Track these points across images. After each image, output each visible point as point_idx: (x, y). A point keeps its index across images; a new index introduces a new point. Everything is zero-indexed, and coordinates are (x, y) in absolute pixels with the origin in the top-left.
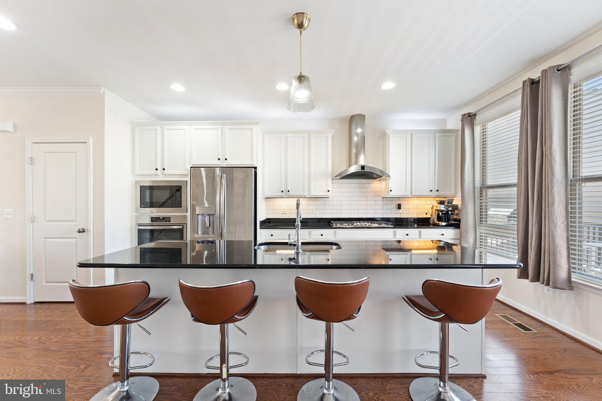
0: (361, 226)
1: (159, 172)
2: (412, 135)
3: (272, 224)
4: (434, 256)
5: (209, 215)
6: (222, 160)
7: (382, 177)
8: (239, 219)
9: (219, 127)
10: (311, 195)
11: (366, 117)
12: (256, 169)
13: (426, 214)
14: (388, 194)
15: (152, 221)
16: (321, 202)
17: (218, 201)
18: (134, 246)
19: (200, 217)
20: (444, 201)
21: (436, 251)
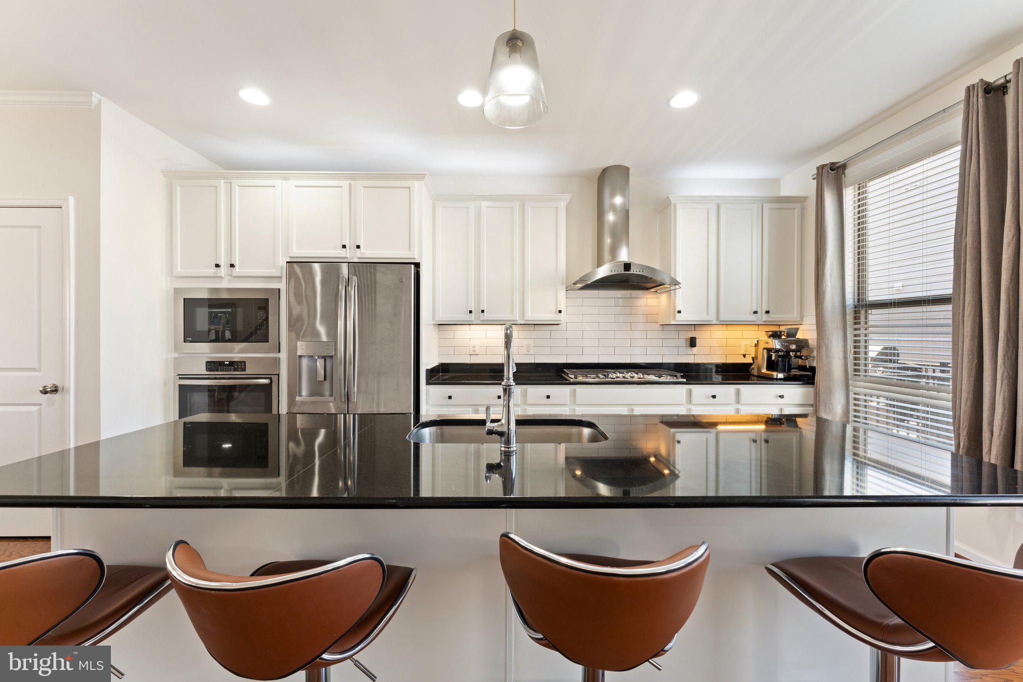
0: (624, 379)
1: (223, 271)
2: (718, 206)
3: (450, 375)
4: (761, 436)
5: (324, 358)
6: (350, 248)
7: (662, 286)
8: (384, 366)
9: (345, 183)
10: (526, 319)
11: (630, 171)
12: (419, 268)
13: (744, 356)
14: (674, 318)
15: (208, 369)
16: (544, 332)
17: (341, 329)
18: (172, 420)
19: (305, 362)
20: (781, 332)
21: (762, 427)
